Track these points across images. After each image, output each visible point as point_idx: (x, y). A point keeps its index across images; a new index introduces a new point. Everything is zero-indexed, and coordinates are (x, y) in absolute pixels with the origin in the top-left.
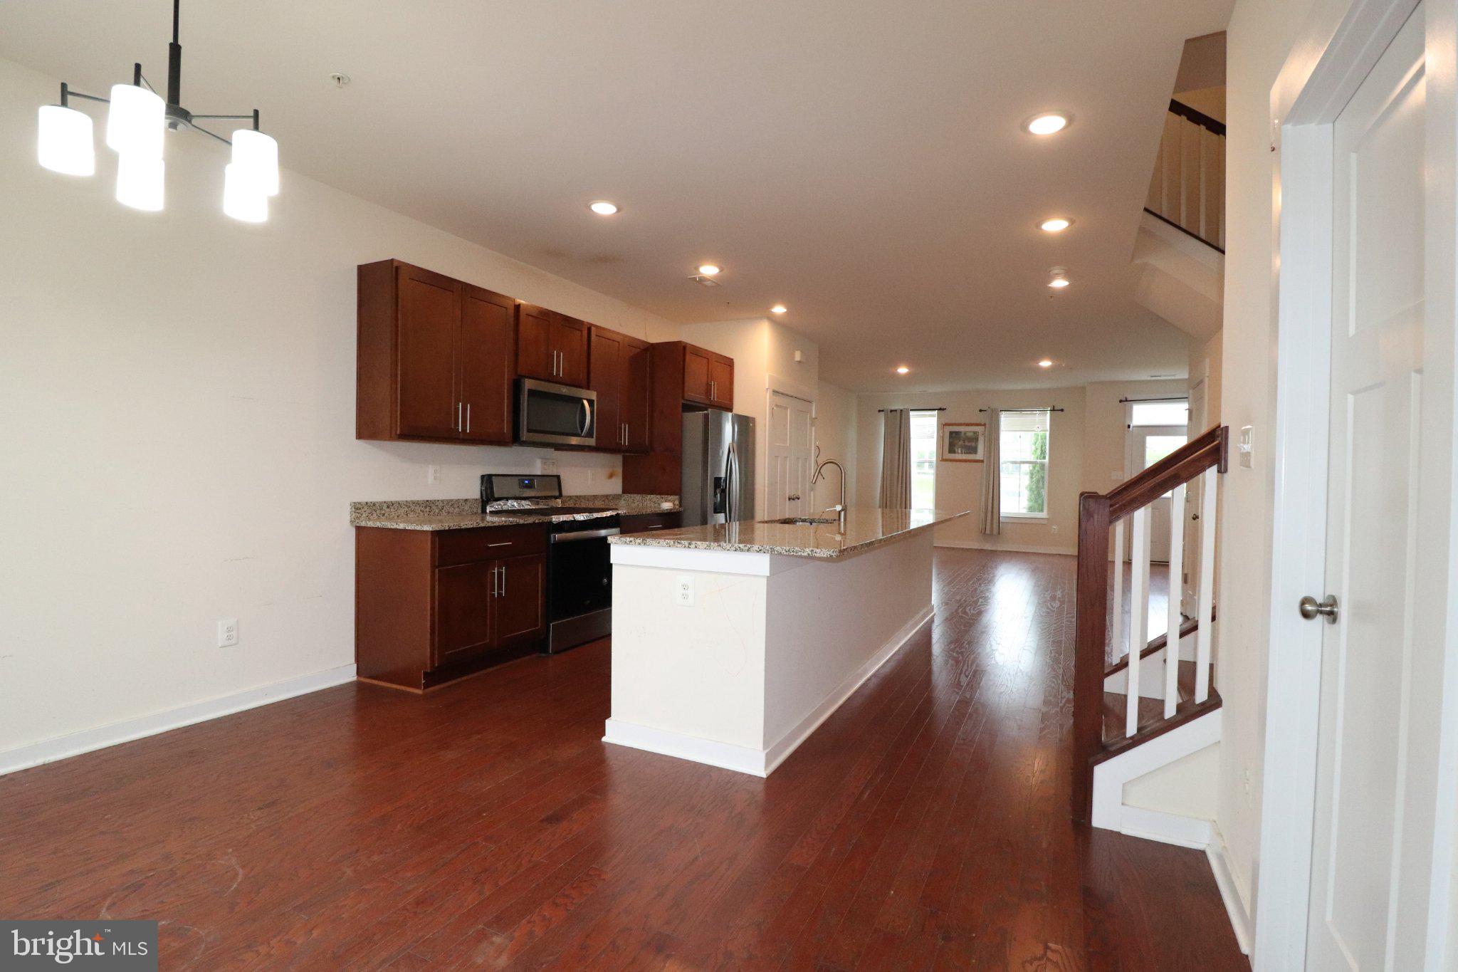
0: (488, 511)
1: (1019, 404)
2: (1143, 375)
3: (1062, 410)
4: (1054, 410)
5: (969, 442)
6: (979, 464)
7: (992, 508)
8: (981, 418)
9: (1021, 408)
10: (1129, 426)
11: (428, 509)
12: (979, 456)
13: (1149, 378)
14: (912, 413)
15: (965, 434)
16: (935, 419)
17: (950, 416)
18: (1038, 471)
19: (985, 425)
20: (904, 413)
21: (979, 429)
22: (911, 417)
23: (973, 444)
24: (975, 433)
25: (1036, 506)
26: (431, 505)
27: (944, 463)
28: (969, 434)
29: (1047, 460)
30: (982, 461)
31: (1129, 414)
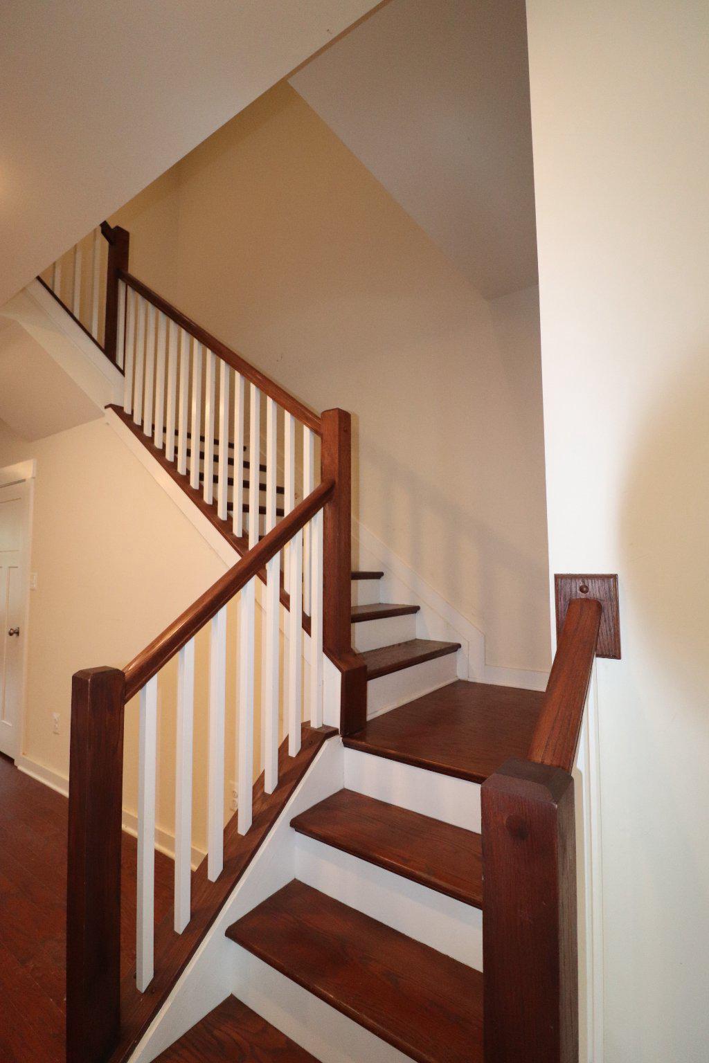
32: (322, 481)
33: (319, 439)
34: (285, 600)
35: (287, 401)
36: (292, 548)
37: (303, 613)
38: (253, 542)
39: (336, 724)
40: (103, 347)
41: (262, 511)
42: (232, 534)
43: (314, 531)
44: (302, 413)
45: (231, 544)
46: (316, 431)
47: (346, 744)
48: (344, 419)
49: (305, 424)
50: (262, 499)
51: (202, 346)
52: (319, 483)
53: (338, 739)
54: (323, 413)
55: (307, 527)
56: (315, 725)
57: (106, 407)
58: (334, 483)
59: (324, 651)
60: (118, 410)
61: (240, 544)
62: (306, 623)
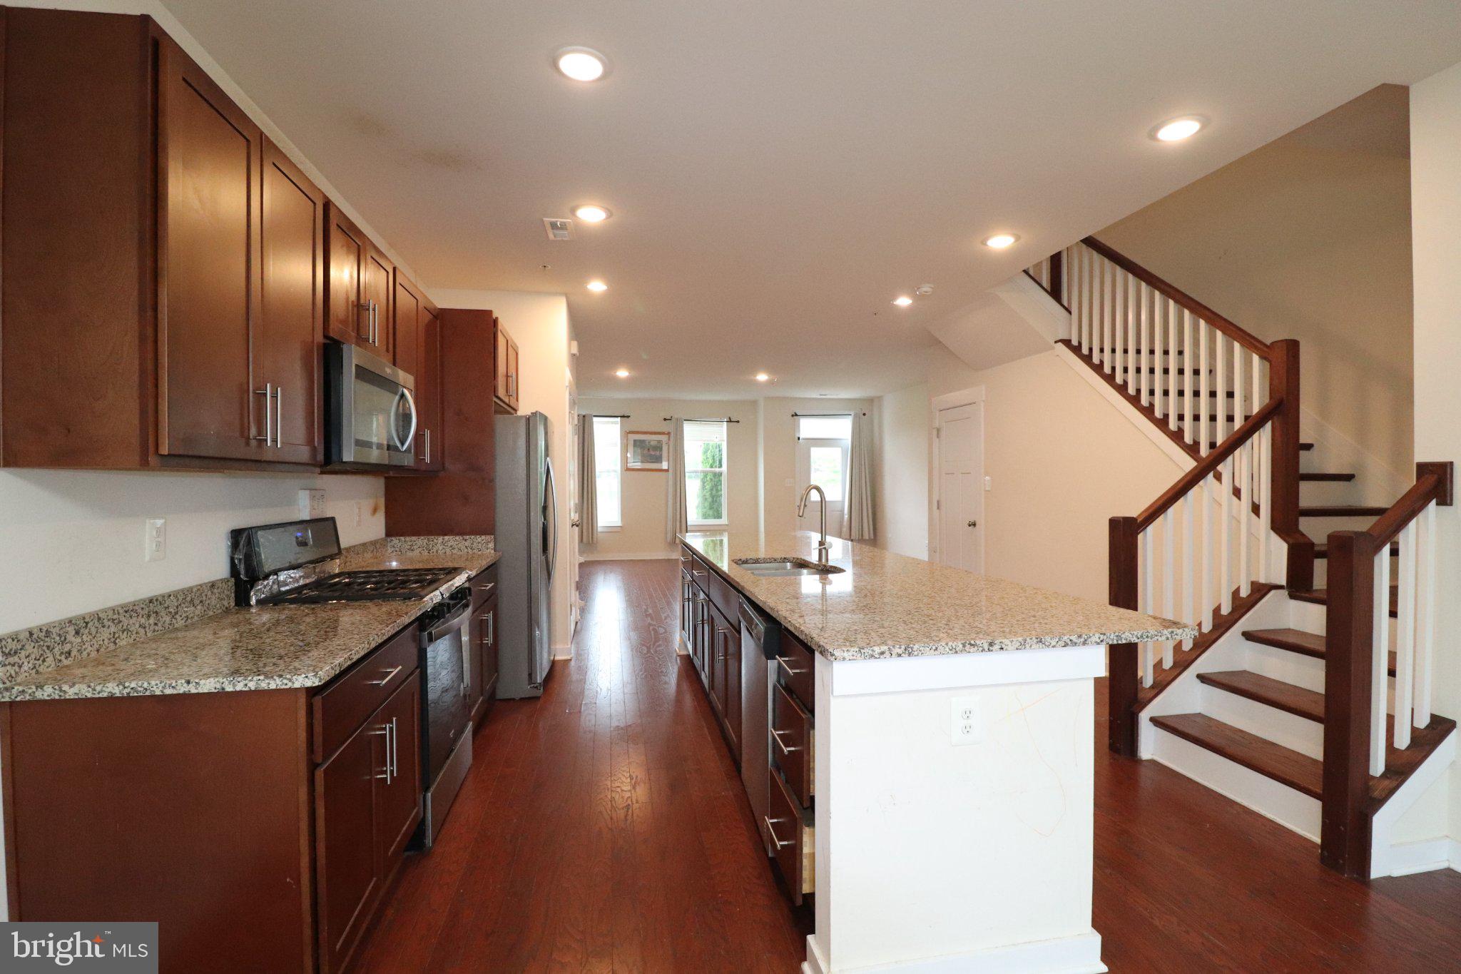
0: (253, 601)
1: (703, 415)
2: (814, 394)
3: (738, 422)
4: (731, 421)
5: (653, 451)
6: (663, 473)
7: (681, 517)
8: (665, 427)
9: (701, 418)
10: (799, 438)
11: (152, 621)
12: (665, 465)
13: (819, 397)
14: (595, 419)
15: (649, 442)
16: (618, 427)
17: (633, 424)
18: (711, 479)
19: (669, 434)
20: (586, 418)
21: (664, 438)
22: (594, 423)
23: (658, 453)
24: (659, 442)
25: (711, 513)
26: (159, 608)
27: (628, 472)
28: (652, 443)
29: (724, 468)
30: (667, 471)
31: (796, 427)
32: (1271, 398)
33: (1267, 365)
34: (1237, 492)
35: (1234, 332)
36: (1241, 454)
37: (1253, 503)
38: (1204, 451)
39: (1283, 581)
40: (1049, 291)
41: (1213, 418)
42: (1184, 442)
43: (1262, 441)
44: (1251, 342)
45: (1185, 451)
46: (1263, 357)
47: (1292, 596)
48: (1292, 347)
49: (1254, 352)
50: (1213, 406)
51: (1149, 288)
52: (1267, 400)
53: (1285, 593)
54: (1272, 343)
55: (1256, 436)
56: (1262, 581)
57: (1056, 342)
58: (1283, 399)
59: (1273, 528)
60: (1067, 343)
61: (1193, 449)
62: (1256, 509)
